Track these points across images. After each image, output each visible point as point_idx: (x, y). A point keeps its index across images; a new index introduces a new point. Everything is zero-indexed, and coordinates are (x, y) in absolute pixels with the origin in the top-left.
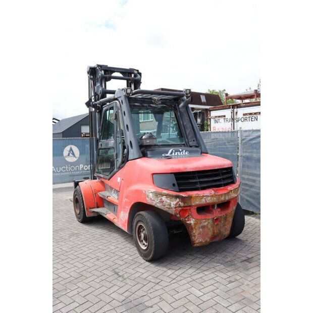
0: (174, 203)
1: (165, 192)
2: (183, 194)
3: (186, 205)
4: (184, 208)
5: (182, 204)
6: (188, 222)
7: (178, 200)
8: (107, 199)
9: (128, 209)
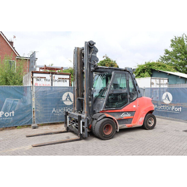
8: (123, 119)
9: (145, 115)
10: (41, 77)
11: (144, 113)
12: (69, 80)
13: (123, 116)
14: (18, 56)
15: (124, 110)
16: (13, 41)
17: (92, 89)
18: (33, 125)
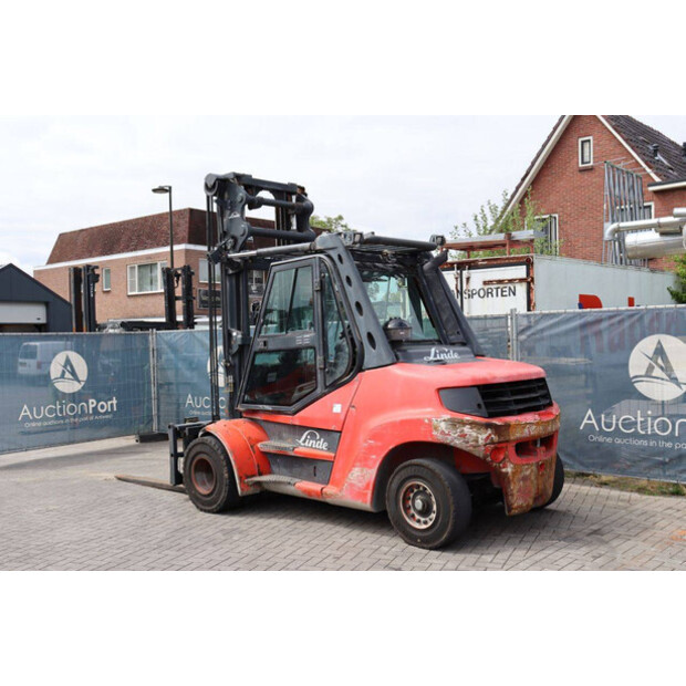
0: (482, 436)
1: (468, 418)
2: (496, 421)
3: (502, 439)
4: (499, 446)
5: (495, 438)
6: (504, 470)
7: (489, 431)
8: (292, 454)
13: (306, 444)
14: (657, 179)
17: (235, 334)
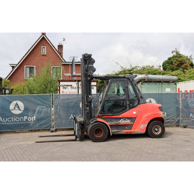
8: (120, 124)
9: (147, 122)
10: (67, 85)
11: (146, 120)
12: (96, 87)
13: (122, 122)
14: (64, 61)
15: (122, 116)
16: (62, 45)
17: (90, 96)
18: (52, 129)
